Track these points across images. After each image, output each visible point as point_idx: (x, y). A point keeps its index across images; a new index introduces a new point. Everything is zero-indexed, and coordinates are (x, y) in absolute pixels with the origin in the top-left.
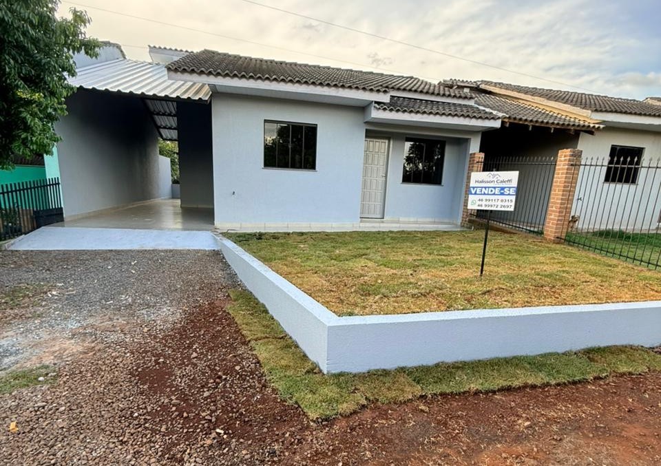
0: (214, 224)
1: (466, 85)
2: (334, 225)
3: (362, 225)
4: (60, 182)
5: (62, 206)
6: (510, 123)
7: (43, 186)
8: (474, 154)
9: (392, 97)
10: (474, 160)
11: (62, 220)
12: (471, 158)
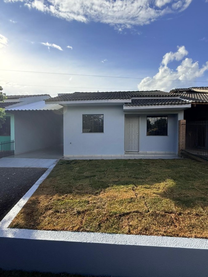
0: (63, 155)
1: (184, 90)
2: (113, 155)
3: (126, 155)
4: (14, 141)
5: (14, 149)
6: (196, 105)
7: (9, 142)
8: (180, 121)
9: (132, 100)
10: (180, 124)
11: (14, 154)
12: (179, 122)
